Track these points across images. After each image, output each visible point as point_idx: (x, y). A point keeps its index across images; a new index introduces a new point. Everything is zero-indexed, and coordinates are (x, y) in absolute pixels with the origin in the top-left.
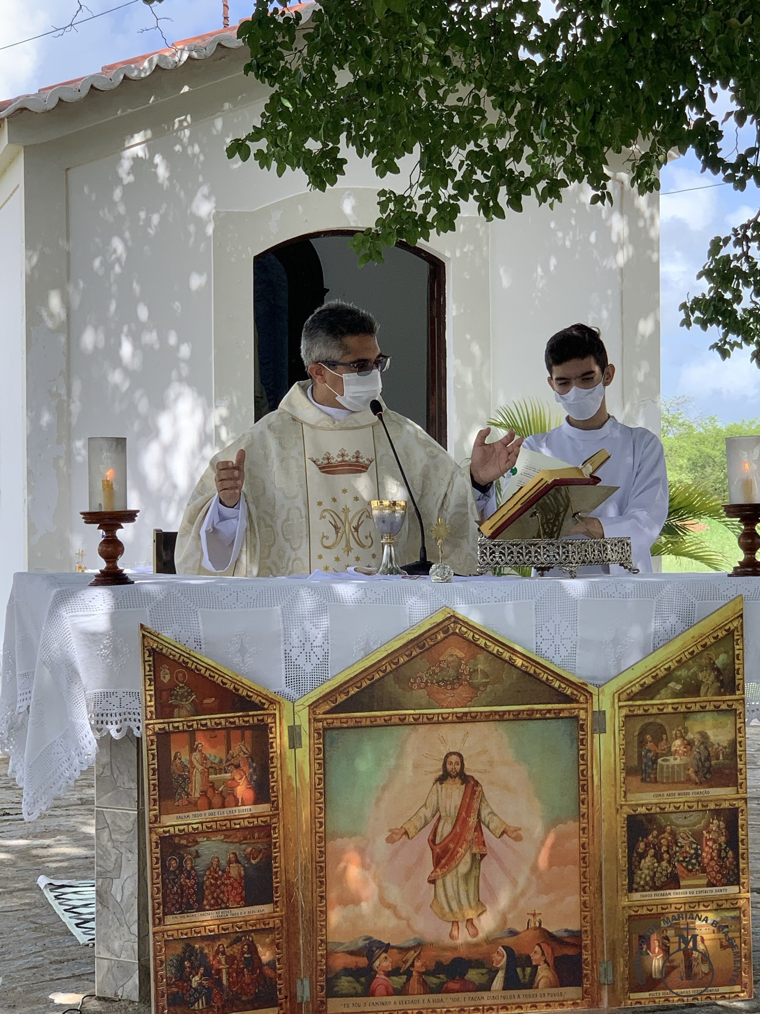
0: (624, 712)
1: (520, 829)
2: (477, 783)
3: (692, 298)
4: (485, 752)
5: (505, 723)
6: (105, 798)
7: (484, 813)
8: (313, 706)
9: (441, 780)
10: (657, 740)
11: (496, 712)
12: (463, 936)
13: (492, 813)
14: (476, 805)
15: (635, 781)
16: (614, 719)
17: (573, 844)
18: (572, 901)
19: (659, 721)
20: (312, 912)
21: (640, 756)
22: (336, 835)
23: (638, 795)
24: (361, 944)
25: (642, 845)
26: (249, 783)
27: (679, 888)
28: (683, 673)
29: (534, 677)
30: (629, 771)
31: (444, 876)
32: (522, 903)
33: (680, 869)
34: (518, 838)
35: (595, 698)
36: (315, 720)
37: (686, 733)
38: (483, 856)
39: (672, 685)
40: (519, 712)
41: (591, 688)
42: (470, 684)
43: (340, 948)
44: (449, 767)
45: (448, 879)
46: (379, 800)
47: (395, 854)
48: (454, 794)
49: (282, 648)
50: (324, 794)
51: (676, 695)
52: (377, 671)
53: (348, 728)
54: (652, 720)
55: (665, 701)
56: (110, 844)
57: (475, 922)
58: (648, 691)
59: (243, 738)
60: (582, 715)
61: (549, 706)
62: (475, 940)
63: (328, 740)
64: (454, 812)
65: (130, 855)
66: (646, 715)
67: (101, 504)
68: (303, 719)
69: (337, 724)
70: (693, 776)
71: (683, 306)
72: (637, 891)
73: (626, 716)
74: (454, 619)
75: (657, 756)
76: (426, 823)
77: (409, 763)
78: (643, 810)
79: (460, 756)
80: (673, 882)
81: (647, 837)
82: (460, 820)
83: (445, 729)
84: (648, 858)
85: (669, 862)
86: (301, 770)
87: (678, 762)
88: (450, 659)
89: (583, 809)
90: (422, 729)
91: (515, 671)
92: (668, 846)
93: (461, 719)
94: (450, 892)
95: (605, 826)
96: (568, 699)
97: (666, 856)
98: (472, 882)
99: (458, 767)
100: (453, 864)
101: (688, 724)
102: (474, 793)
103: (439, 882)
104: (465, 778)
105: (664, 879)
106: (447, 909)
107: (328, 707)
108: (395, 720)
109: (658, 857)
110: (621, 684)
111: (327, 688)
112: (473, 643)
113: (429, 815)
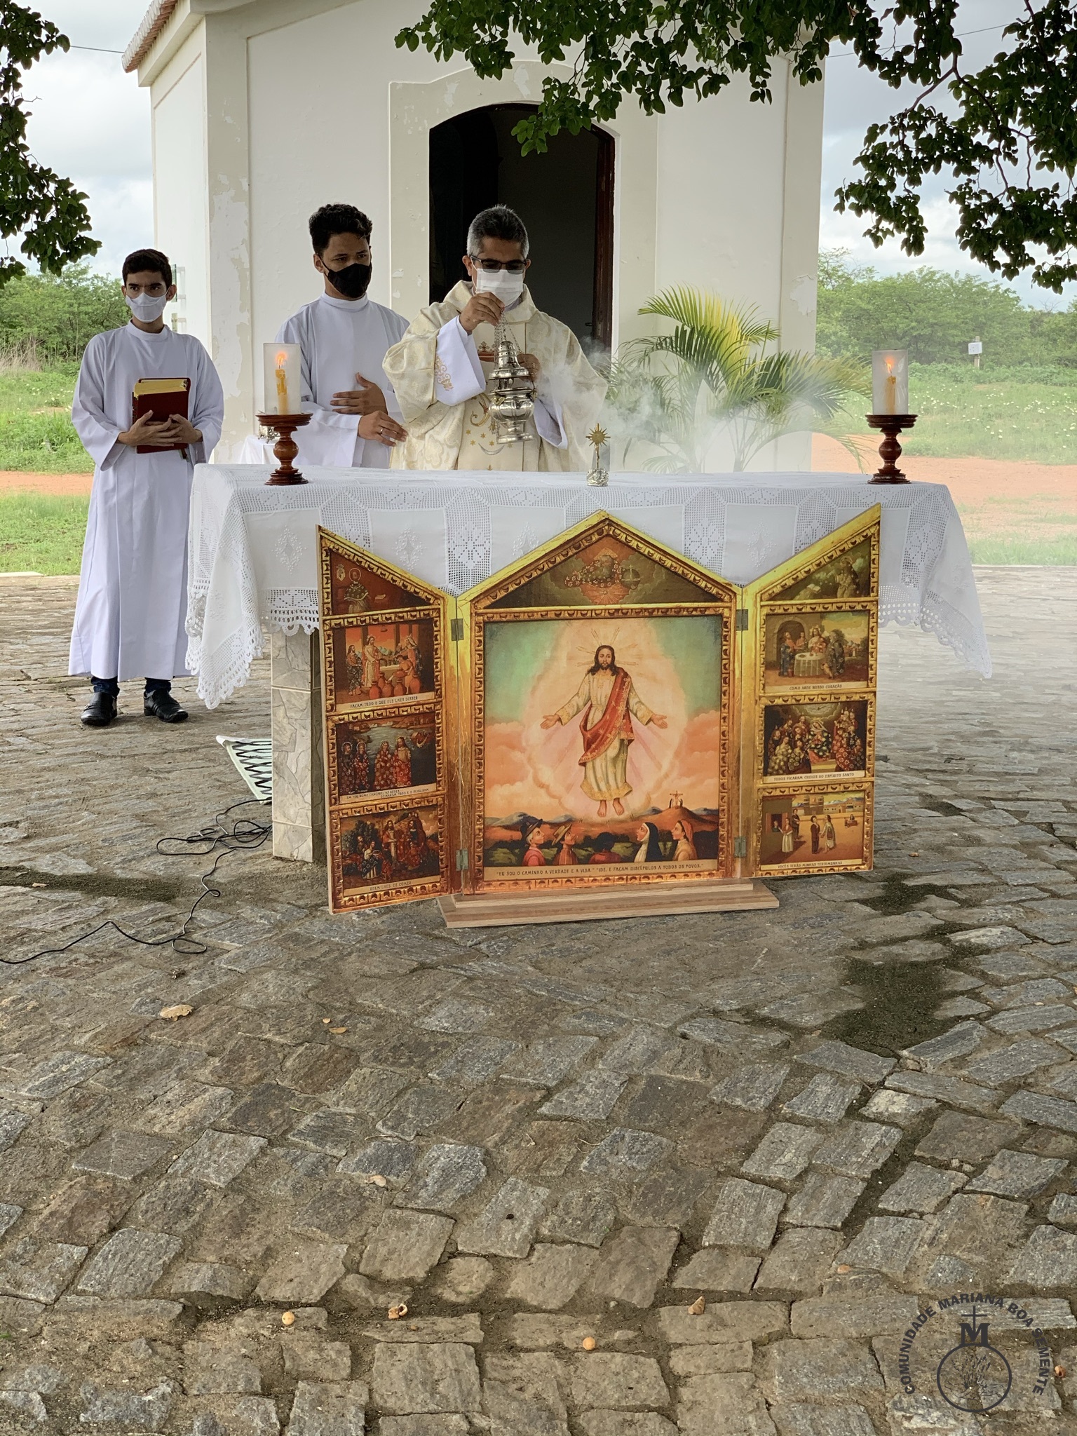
0: (766, 611)
1: (663, 718)
2: (626, 675)
3: (848, 184)
4: (634, 646)
5: (653, 620)
6: (281, 678)
7: (632, 702)
8: (475, 601)
9: (593, 671)
10: (795, 638)
11: (646, 610)
12: (612, 813)
13: (640, 702)
14: (625, 695)
15: (774, 675)
16: (756, 618)
17: (715, 730)
18: (712, 783)
19: (797, 620)
20: (471, 790)
21: (779, 651)
22: (494, 721)
23: (776, 688)
24: (516, 819)
25: (778, 733)
26: (416, 673)
27: (810, 772)
28: (822, 575)
29: (683, 577)
30: (768, 665)
31: (594, 759)
32: (665, 784)
33: (812, 756)
34: (664, 726)
35: (739, 597)
36: (477, 614)
37: (823, 630)
38: (630, 741)
39: (811, 586)
40: (667, 609)
41: (735, 588)
42: (622, 583)
43: (498, 823)
44: (601, 660)
45: (598, 762)
46: (534, 689)
47: (549, 738)
48: (605, 682)
49: (446, 546)
50: (483, 683)
51: (815, 596)
52: (535, 569)
53: (508, 622)
54: (791, 618)
55: (803, 600)
56: (285, 721)
57: (622, 801)
58: (788, 592)
59: (410, 632)
60: (726, 613)
61: (696, 605)
62: (622, 817)
63: (488, 633)
64: (604, 701)
65: (304, 732)
66: (786, 614)
67: (275, 409)
68: (465, 614)
69: (496, 618)
70: (827, 671)
71: (839, 191)
72: (771, 774)
73: (767, 615)
74: (608, 522)
75: (795, 652)
76: (578, 711)
77: (563, 655)
78: (779, 701)
79: (611, 649)
80: (805, 767)
81: (782, 725)
82: (610, 709)
83: (597, 624)
84: (783, 745)
85: (802, 749)
86: (463, 661)
87: (814, 657)
88: (604, 559)
89: (725, 699)
90: (576, 623)
91: (663, 571)
92: (801, 734)
93: (613, 615)
94: (599, 775)
95: (744, 716)
96: (715, 598)
97: (799, 743)
98: (620, 765)
99: (609, 660)
100: (602, 748)
101: (824, 623)
102: (623, 683)
103: (589, 765)
104: (614, 669)
105: (796, 764)
106: (596, 789)
107: (488, 603)
108: (551, 615)
109: (792, 744)
110: (764, 585)
111: (487, 584)
112: (626, 544)
113: (581, 704)
